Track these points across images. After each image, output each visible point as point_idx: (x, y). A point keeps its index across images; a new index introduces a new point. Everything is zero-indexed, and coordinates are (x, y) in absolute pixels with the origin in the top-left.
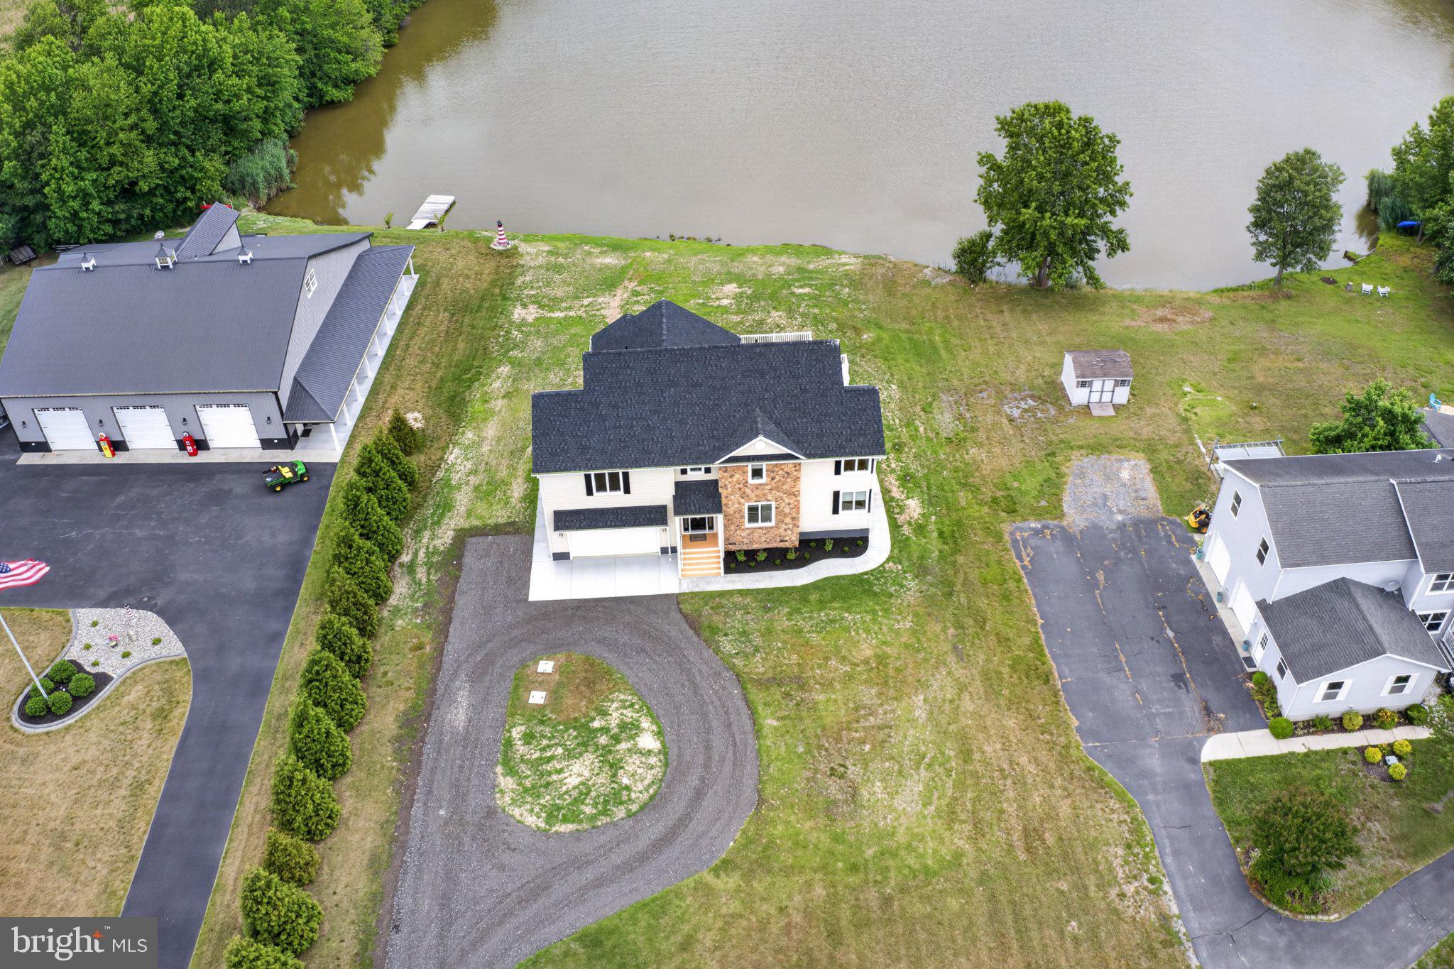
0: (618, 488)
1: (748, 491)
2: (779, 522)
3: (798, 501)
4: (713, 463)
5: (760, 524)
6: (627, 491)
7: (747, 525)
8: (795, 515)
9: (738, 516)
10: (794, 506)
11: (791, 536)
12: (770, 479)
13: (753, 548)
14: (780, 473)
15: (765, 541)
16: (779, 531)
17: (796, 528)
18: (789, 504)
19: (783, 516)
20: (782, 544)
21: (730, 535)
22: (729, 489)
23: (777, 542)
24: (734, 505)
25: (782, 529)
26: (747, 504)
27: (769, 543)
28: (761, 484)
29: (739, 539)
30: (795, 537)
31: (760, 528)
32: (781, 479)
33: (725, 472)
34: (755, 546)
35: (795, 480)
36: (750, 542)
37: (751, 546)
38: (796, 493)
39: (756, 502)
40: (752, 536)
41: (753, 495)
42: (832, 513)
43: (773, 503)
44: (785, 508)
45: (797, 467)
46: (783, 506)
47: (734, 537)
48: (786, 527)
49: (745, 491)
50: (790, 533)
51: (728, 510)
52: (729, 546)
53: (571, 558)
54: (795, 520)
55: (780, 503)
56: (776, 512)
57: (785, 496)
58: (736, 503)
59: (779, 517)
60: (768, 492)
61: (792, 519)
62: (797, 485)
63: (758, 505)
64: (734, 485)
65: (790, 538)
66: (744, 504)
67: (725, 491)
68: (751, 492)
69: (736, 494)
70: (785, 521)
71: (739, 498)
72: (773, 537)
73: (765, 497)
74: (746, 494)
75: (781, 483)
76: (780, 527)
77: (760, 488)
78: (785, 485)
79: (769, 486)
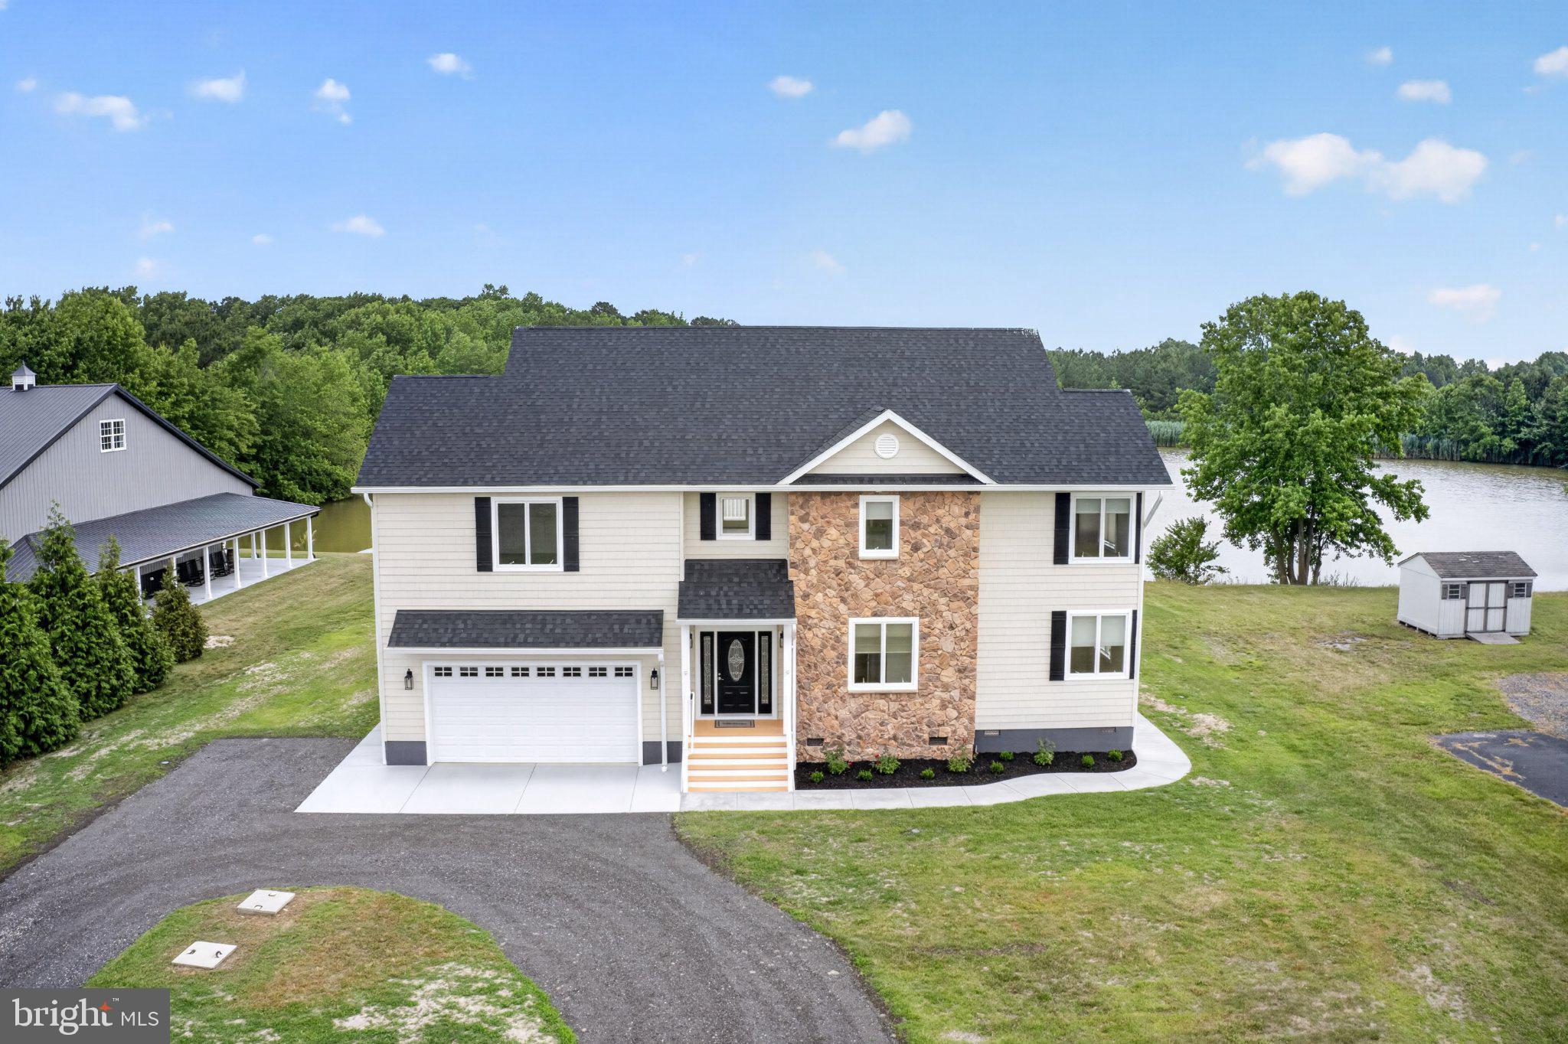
0: (550, 558)
1: (856, 580)
2: (930, 678)
3: (973, 618)
4: (776, 482)
5: (882, 686)
6: (572, 563)
7: (853, 687)
8: (967, 660)
9: (831, 654)
10: (964, 633)
11: (957, 725)
12: (908, 548)
13: (866, 758)
14: (932, 530)
15: (895, 738)
16: (927, 706)
17: (970, 701)
18: (952, 628)
19: (937, 662)
20: (935, 747)
21: (811, 714)
22: (813, 572)
23: (924, 741)
24: (824, 622)
25: (936, 702)
26: (853, 622)
27: (904, 744)
28: (888, 561)
29: (832, 727)
30: (966, 728)
31: (884, 695)
32: (936, 549)
33: (804, 519)
34: (870, 750)
35: (966, 555)
36: (859, 737)
37: (860, 750)
38: (970, 593)
39: (875, 615)
40: (863, 721)
41: (867, 594)
42: (1047, 675)
43: (915, 621)
44: (943, 639)
45: (972, 516)
46: (937, 632)
47: (820, 719)
48: (946, 696)
49: (850, 582)
50: (955, 714)
51: (809, 635)
52: (807, 747)
53: (430, 762)
54: (967, 677)
55: (931, 623)
56: (922, 648)
57: (943, 600)
58: (827, 616)
59: (928, 666)
60: (903, 585)
61: (960, 671)
62: (972, 571)
63: (879, 626)
64: (825, 562)
65: (954, 732)
66: (847, 620)
67: (802, 576)
68: (863, 584)
69: (829, 587)
70: (941, 677)
71: (836, 601)
72: (913, 726)
73: (896, 601)
74: (852, 589)
75: (935, 560)
76: (930, 696)
77: (885, 572)
78: (943, 567)
79: (906, 569)
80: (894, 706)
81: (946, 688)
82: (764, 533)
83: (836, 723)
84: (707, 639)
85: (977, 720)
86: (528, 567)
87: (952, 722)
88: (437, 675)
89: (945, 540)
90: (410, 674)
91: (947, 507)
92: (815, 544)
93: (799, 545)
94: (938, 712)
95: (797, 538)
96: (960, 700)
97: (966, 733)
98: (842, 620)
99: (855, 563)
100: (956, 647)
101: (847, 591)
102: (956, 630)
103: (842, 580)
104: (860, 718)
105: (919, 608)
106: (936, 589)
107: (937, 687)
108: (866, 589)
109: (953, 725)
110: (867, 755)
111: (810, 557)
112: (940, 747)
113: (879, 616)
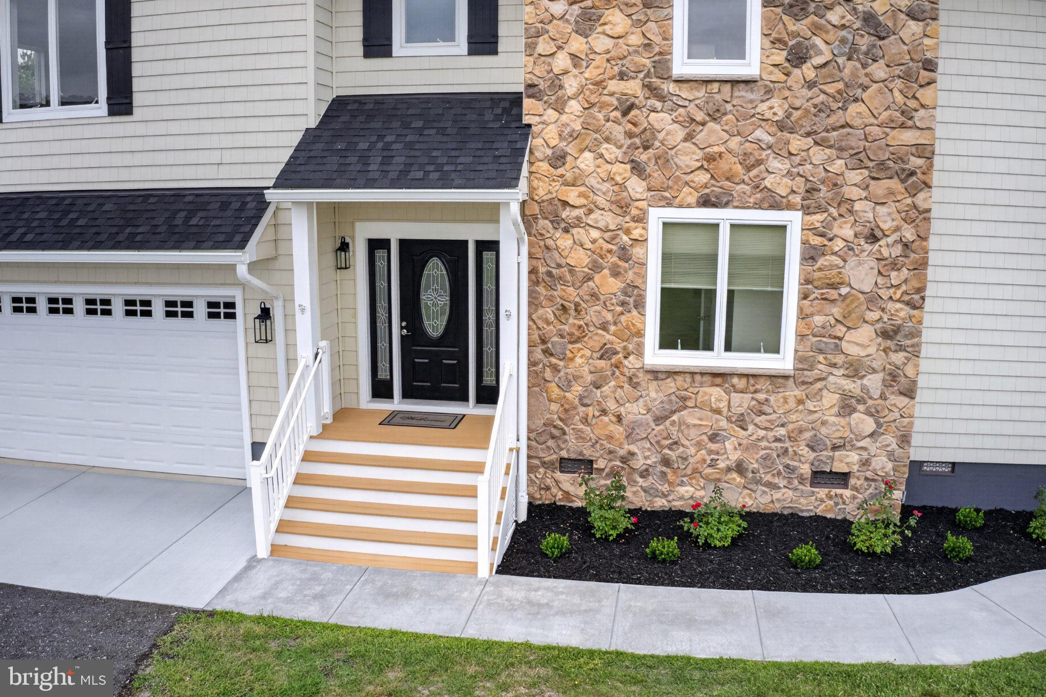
1: (666, 125)
2: (821, 346)
5: (718, 358)
6: (121, 100)
7: (656, 356)
8: (905, 311)
9: (611, 285)
10: (897, 250)
11: (873, 450)
12: (780, 57)
13: (678, 505)
14: (833, 17)
15: (740, 468)
17: (902, 401)
18: (873, 238)
20: (822, 492)
21: (567, 410)
22: (574, 106)
23: (802, 480)
24: (597, 215)
25: (830, 399)
26: (657, 216)
27: (758, 482)
28: (735, 83)
29: (610, 438)
30: (891, 456)
31: (719, 377)
32: (841, 60)
34: (686, 490)
35: (907, 77)
36: (666, 462)
37: (665, 488)
38: (916, 162)
39: (705, 202)
40: (674, 430)
41: (689, 157)
43: (793, 220)
44: (852, 261)
46: (839, 245)
47: (585, 420)
48: (849, 385)
49: (654, 131)
50: (869, 425)
51: (565, 242)
52: (558, 475)
54: (901, 348)
55: (827, 225)
56: (807, 281)
57: (855, 176)
58: (601, 201)
59: (818, 320)
60: (770, 139)
61: (885, 334)
62: (922, 112)
63: (714, 227)
64: (597, 84)
65: (865, 463)
66: (645, 212)
67: (551, 114)
68: (681, 134)
69: (607, 140)
70: (844, 345)
71: (622, 170)
72: (779, 445)
73: (752, 174)
74: (657, 144)
75: (840, 86)
76: (819, 385)
77: (729, 107)
78: (856, 100)
79: (775, 102)
80: (741, 402)
81: (855, 370)
82: (484, 39)
83: (618, 431)
84: (380, 254)
85: (916, 440)
86: (56, 111)
87: (863, 443)
89: (865, 42)
92: (578, 45)
93: (544, 47)
94: (833, 419)
95: (540, 33)
96: (883, 397)
97: (890, 465)
98: (634, 212)
99: (665, 87)
100: (880, 280)
101: (646, 148)
102: (882, 242)
103: (635, 124)
104: (667, 423)
105: (802, 190)
106: (841, 149)
107: (834, 365)
108: (687, 144)
109: (864, 449)
110: (681, 498)
111: (566, 72)
112: (834, 491)
113: (714, 205)
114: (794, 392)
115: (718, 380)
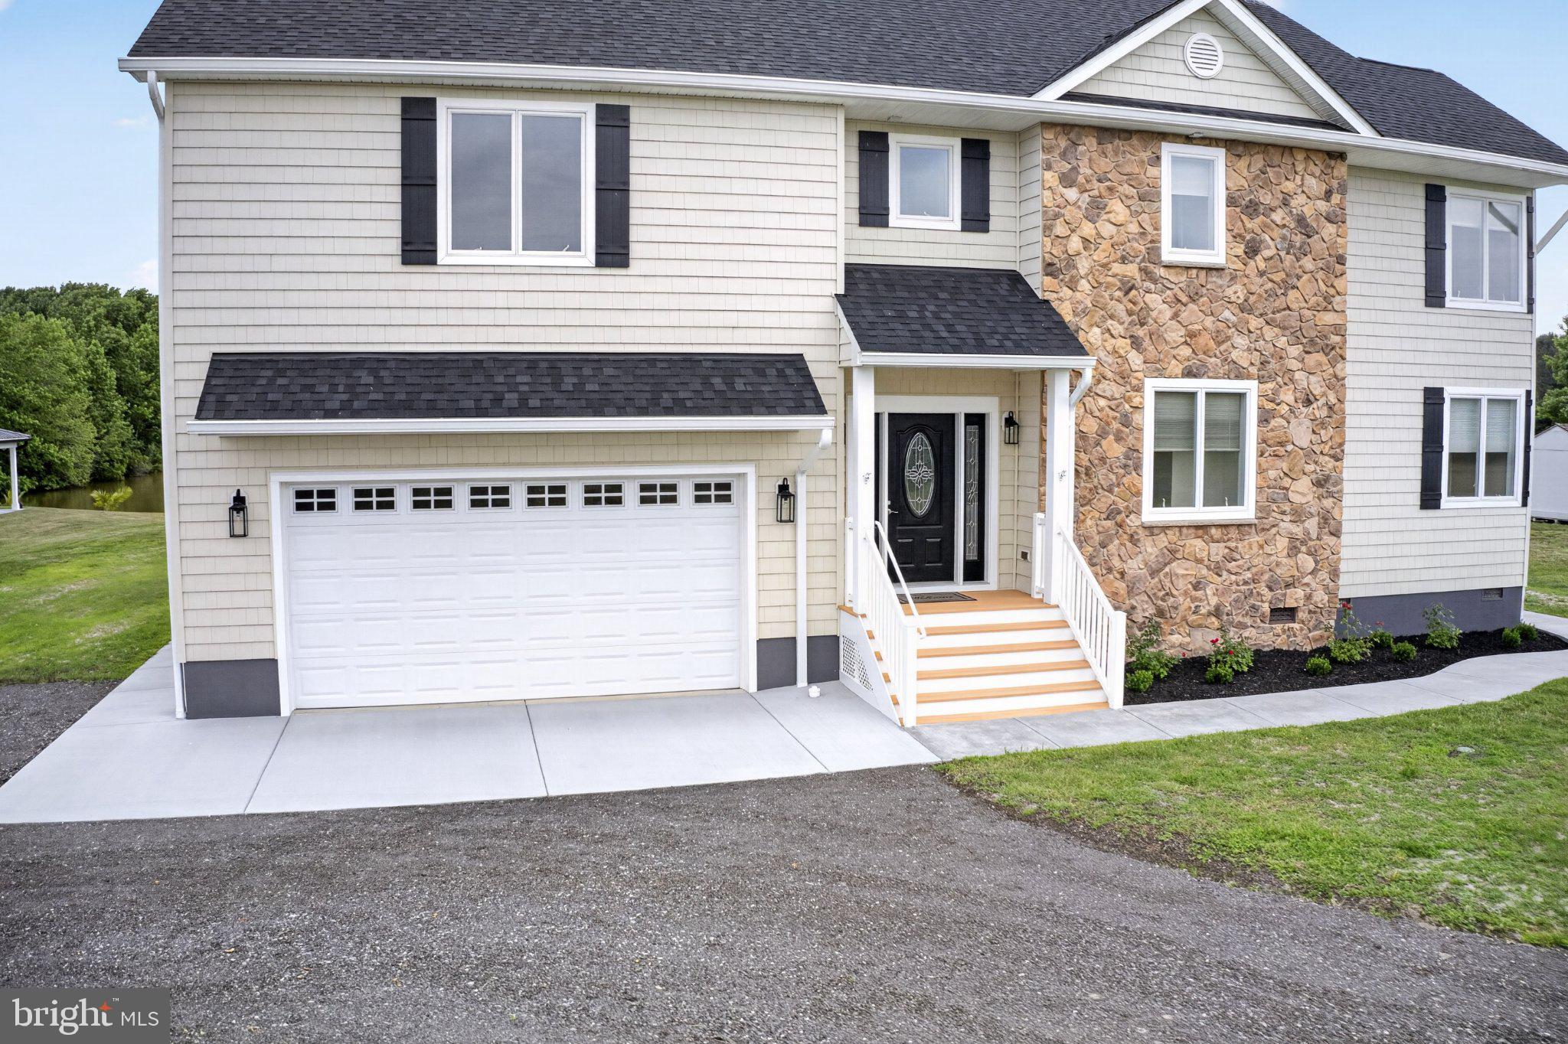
0: (564, 236)
1: (1158, 305)
2: (1274, 496)
3: (1337, 383)
4: (1031, 91)
5: (1199, 512)
6: (614, 250)
7: (1151, 514)
8: (1331, 463)
9: (1115, 449)
10: (1324, 412)
11: (1313, 585)
12: (1240, 250)
14: (1278, 217)
15: (1217, 612)
16: (1268, 549)
17: (1331, 540)
18: (1308, 402)
19: (1285, 466)
20: (1278, 628)
22: (1084, 285)
23: (1263, 618)
24: (1104, 385)
25: (1282, 543)
26: (1152, 385)
27: (1232, 623)
28: (1209, 269)
30: (1326, 591)
31: (1200, 529)
32: (1283, 254)
33: (1067, 180)
35: (1327, 269)
36: (1160, 613)
38: (1334, 339)
39: (1189, 373)
40: (1166, 582)
42: (1416, 499)
43: (1250, 387)
44: (1294, 422)
45: (1336, 198)
46: (1284, 409)
48: (1297, 530)
49: (1147, 308)
50: (1309, 563)
53: (285, 710)
54: (1331, 495)
55: (1275, 392)
56: (1263, 441)
57: (1295, 351)
58: (1109, 375)
59: (1272, 474)
60: (1234, 319)
61: (1318, 484)
62: (1338, 298)
63: (1191, 396)
64: (1104, 266)
65: (1308, 597)
66: (1141, 383)
67: (1066, 292)
68: (1169, 313)
69: (1112, 317)
70: (1291, 495)
71: (1123, 344)
72: (1246, 587)
73: (1223, 348)
74: (1151, 321)
75: (1282, 275)
76: (1274, 531)
77: (1204, 290)
78: (1294, 287)
79: (1238, 287)
80: (1218, 551)
81: (1299, 515)
82: (976, 218)
85: (1342, 580)
86: (517, 256)
87: (1306, 580)
88: (300, 507)
89: (1298, 239)
90: (239, 503)
91: (1298, 178)
92: (1088, 229)
93: (1060, 229)
94: (1285, 560)
95: (1057, 216)
96: (1319, 538)
97: (1326, 598)
98: (1134, 382)
99: (1156, 271)
100: (1314, 438)
101: (1142, 325)
102: (1315, 406)
103: (1134, 304)
104: (1161, 574)
105: (1257, 363)
106: (1284, 328)
107: (1283, 513)
108: (1174, 322)
109: (1307, 585)
110: (1173, 647)
111: (1079, 254)
112: (1287, 626)
113: (1195, 376)
114: (1256, 539)
115: (1200, 532)
